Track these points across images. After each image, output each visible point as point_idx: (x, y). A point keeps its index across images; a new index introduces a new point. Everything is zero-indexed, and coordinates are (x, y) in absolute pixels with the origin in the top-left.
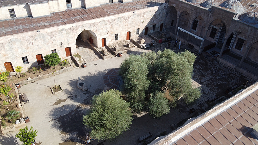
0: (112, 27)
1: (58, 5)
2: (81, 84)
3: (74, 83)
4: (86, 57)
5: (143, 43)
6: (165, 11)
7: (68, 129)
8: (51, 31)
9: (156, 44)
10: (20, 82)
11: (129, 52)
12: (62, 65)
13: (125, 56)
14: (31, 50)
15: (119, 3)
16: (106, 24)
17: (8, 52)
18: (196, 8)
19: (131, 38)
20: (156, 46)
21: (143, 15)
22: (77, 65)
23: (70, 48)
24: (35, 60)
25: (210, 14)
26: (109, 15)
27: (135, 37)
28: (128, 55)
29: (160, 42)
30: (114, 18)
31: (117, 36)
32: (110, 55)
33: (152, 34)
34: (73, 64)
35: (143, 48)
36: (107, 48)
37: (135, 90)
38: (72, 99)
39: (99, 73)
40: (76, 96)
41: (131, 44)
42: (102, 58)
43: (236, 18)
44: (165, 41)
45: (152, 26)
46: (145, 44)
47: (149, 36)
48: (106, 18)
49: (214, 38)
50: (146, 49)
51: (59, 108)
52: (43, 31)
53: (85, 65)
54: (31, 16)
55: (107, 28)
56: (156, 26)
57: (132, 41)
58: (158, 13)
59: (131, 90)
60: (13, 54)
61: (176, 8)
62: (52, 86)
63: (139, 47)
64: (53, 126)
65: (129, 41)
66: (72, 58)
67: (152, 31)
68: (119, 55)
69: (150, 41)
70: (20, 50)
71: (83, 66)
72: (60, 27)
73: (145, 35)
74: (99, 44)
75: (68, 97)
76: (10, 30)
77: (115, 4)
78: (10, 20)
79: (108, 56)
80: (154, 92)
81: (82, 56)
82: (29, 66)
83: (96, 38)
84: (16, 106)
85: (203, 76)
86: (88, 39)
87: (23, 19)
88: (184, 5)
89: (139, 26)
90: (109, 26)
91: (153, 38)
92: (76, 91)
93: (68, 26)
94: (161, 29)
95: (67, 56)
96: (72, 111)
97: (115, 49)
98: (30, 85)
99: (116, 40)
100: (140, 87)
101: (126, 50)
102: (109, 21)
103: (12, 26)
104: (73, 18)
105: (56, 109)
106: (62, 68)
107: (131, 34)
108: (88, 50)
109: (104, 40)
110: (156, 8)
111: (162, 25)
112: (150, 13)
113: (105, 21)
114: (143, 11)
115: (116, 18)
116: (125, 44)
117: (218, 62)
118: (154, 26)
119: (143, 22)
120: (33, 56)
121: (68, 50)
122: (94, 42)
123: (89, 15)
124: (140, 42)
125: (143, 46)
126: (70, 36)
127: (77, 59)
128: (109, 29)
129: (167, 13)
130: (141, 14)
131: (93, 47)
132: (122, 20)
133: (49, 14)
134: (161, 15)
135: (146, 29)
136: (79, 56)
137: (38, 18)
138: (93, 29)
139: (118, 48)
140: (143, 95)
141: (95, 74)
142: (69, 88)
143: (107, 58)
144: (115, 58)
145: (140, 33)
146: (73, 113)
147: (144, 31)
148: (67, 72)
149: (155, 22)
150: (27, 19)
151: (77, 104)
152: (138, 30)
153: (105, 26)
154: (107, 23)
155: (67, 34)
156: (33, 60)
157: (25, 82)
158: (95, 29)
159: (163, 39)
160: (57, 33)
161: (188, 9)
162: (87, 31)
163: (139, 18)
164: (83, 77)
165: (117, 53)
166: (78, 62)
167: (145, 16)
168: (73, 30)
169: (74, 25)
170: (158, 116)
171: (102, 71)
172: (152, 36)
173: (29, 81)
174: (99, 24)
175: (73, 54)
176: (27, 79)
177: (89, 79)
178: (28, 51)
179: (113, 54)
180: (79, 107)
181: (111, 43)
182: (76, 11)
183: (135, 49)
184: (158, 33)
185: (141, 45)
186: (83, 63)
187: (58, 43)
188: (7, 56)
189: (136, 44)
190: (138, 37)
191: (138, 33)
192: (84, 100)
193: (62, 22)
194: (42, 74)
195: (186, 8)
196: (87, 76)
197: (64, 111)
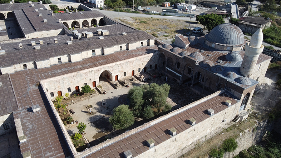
0: (122, 68)
1: (87, 54)
2: (104, 104)
3: (99, 104)
4: (105, 87)
5: (143, 78)
6: (157, 56)
7: (100, 127)
8: (85, 72)
9: (152, 79)
10: (68, 103)
11: (134, 84)
12: (91, 92)
13: (131, 87)
14: (73, 84)
15: (127, 50)
16: (118, 67)
17: (61, 85)
18: (176, 56)
19: (135, 74)
20: (151, 80)
21: (142, 59)
22: (100, 92)
23: (95, 82)
24: (75, 90)
25: (184, 60)
26: (120, 60)
27: (137, 74)
28: (133, 86)
29: (155, 77)
30: (124, 62)
31: (125, 74)
32: (121, 86)
33: (149, 71)
34: (97, 92)
35: (143, 81)
36: (119, 81)
37: (136, 105)
38: (100, 112)
39: (115, 98)
40: (102, 111)
41: (135, 79)
42: (116, 88)
43: (197, 64)
44: (158, 76)
45: (149, 66)
46: (144, 79)
47: (147, 73)
48: (118, 63)
49: (190, 74)
50: (144, 82)
51: (93, 117)
52: (81, 72)
53: (105, 93)
54: (70, 61)
55: (119, 68)
56: (152, 66)
57: (135, 77)
58: (153, 58)
59: (134, 105)
60: (63, 86)
61: (164, 54)
62: (86, 105)
63: (140, 80)
64: (91, 125)
65: (133, 76)
66: (96, 88)
67: (149, 70)
68: (127, 86)
69: (147, 76)
70: (67, 83)
71: (104, 93)
72: (91, 69)
73: (144, 72)
74: (114, 79)
75: (97, 111)
76: (60, 71)
77: (124, 51)
78: (58, 64)
79: (119, 86)
80: (146, 106)
81: (103, 87)
82: (70, 93)
83: (112, 75)
84: (69, 115)
85: (180, 99)
86: (105, 76)
87: (66, 64)
88: (169, 53)
89: (140, 66)
90: (120, 67)
91: (150, 74)
92: (101, 108)
93: (95, 69)
94: (156, 68)
95: (93, 87)
96: (101, 118)
97: (124, 82)
98: (73, 105)
99: (124, 76)
100: (138, 104)
101: (131, 83)
102: (120, 64)
103: (60, 69)
104: (97, 63)
105: (91, 117)
106: (92, 95)
107: (135, 71)
108: (106, 83)
109: (117, 76)
110: (152, 54)
111: (156, 65)
112: (147, 58)
113: (118, 64)
114: (142, 57)
115: (125, 62)
116: (131, 79)
117: (191, 90)
118: (151, 66)
119: (143, 64)
120: (74, 87)
121: (94, 83)
122: (110, 77)
123: (107, 60)
124: (141, 78)
125: (143, 80)
126: (96, 74)
127: (99, 89)
128: (120, 70)
129: (159, 57)
130: (141, 59)
131: (109, 81)
132: (129, 63)
133: (82, 60)
134: (155, 59)
135: (145, 68)
136: (101, 87)
137: (75, 63)
138: (110, 69)
139: (126, 82)
140: (141, 108)
141: (111, 98)
142: (97, 106)
143: (119, 88)
144: (124, 88)
145: (141, 71)
146: (101, 120)
147: (144, 70)
148: (94, 97)
149: (151, 64)
150: (68, 63)
151: (102, 115)
152: (140, 69)
153: (117, 68)
154: (119, 65)
155: (95, 73)
156: (73, 89)
157: (70, 103)
158: (112, 70)
159: (157, 75)
160: (89, 73)
161: (172, 56)
162: (107, 71)
163: (140, 61)
164: (105, 100)
165: (125, 85)
166: (101, 91)
167: (144, 60)
168: (98, 70)
169: (99, 67)
170: (148, 118)
171: (116, 96)
172: (149, 73)
173: (73, 102)
174: (114, 67)
175: (97, 85)
176: (71, 101)
177: (108, 101)
178: (71, 84)
179: (123, 85)
180: (104, 116)
181: (121, 78)
182: (98, 57)
183: (137, 82)
184: (154, 70)
185: (141, 79)
186: (104, 91)
187: (89, 79)
188: (60, 87)
189: (138, 79)
190: (140, 73)
191: (139, 71)
192: (107, 113)
193: (90, 65)
194: (79, 98)
195: (170, 55)
196: (107, 99)
197: (96, 118)
